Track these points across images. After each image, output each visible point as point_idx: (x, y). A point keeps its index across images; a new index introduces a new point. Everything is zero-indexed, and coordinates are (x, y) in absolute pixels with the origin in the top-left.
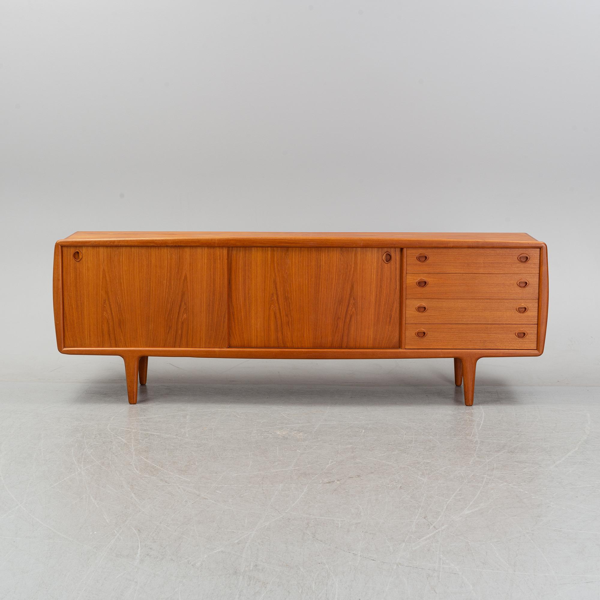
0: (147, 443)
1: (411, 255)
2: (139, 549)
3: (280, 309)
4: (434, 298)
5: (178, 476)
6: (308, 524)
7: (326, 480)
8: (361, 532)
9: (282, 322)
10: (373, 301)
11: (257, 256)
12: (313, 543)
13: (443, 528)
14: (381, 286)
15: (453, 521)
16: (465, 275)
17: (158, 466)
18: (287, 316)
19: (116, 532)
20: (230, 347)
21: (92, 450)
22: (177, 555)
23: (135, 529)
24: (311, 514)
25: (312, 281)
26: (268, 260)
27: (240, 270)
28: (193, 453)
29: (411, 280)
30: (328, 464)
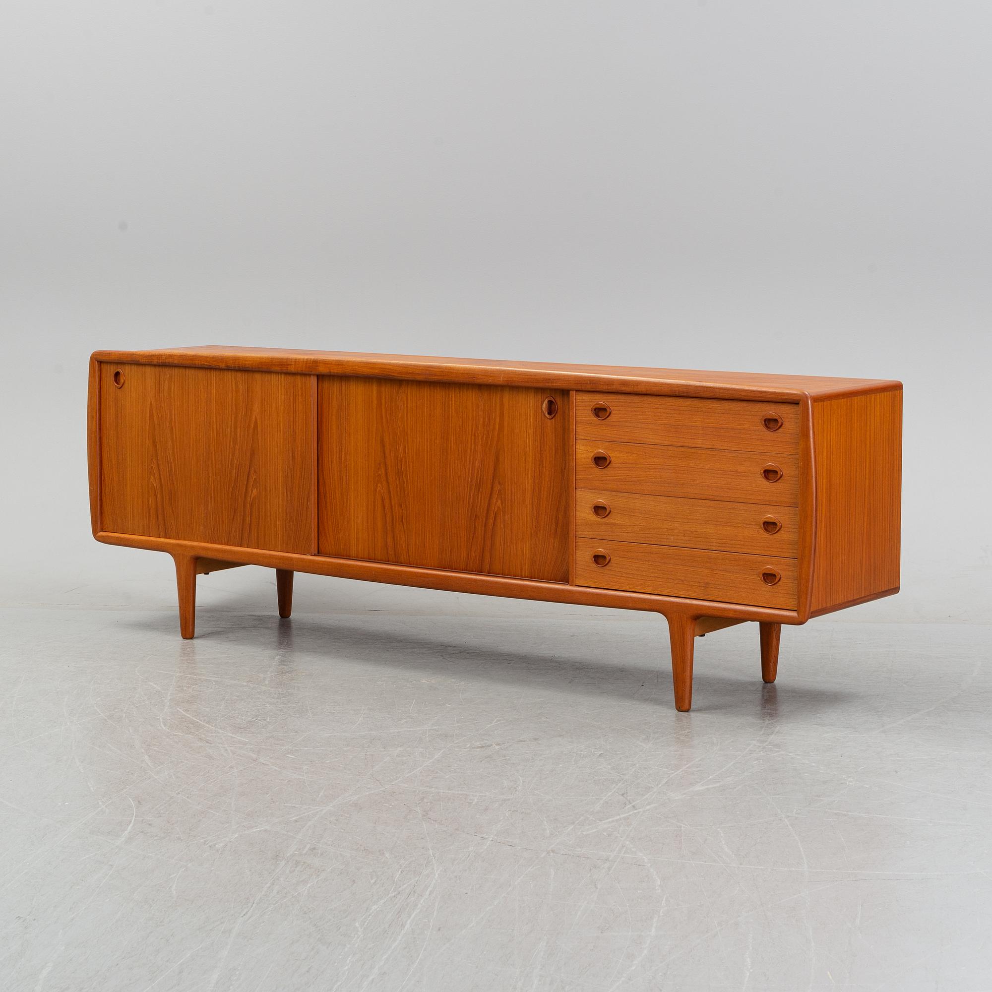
0: (195, 691)
1: (582, 406)
2: (131, 825)
3: (389, 492)
4: (621, 490)
5: (231, 735)
6: (422, 799)
7: (478, 744)
8: (507, 810)
9: (392, 515)
10: (529, 488)
11: (357, 392)
12: (420, 823)
13: (648, 807)
14: (541, 461)
15: (668, 799)
16: (671, 448)
17: (201, 721)
18: (400, 505)
19: (100, 803)
20: (319, 553)
21: (99, 699)
22: (190, 833)
23: (133, 801)
24: (434, 786)
25: (436, 445)
26: (372, 401)
27: (334, 417)
28: (268, 705)
29: (583, 452)
30: (491, 723)
